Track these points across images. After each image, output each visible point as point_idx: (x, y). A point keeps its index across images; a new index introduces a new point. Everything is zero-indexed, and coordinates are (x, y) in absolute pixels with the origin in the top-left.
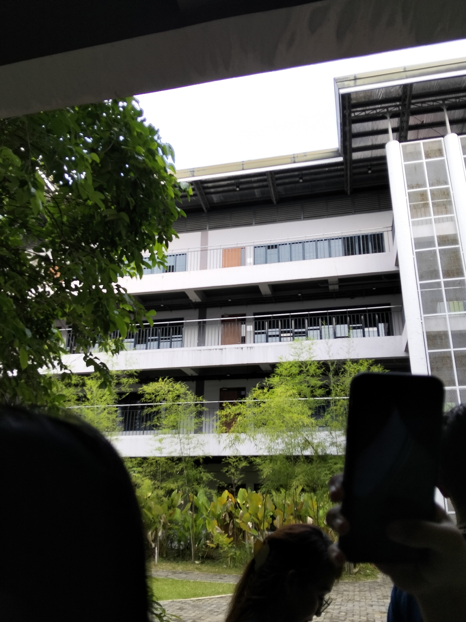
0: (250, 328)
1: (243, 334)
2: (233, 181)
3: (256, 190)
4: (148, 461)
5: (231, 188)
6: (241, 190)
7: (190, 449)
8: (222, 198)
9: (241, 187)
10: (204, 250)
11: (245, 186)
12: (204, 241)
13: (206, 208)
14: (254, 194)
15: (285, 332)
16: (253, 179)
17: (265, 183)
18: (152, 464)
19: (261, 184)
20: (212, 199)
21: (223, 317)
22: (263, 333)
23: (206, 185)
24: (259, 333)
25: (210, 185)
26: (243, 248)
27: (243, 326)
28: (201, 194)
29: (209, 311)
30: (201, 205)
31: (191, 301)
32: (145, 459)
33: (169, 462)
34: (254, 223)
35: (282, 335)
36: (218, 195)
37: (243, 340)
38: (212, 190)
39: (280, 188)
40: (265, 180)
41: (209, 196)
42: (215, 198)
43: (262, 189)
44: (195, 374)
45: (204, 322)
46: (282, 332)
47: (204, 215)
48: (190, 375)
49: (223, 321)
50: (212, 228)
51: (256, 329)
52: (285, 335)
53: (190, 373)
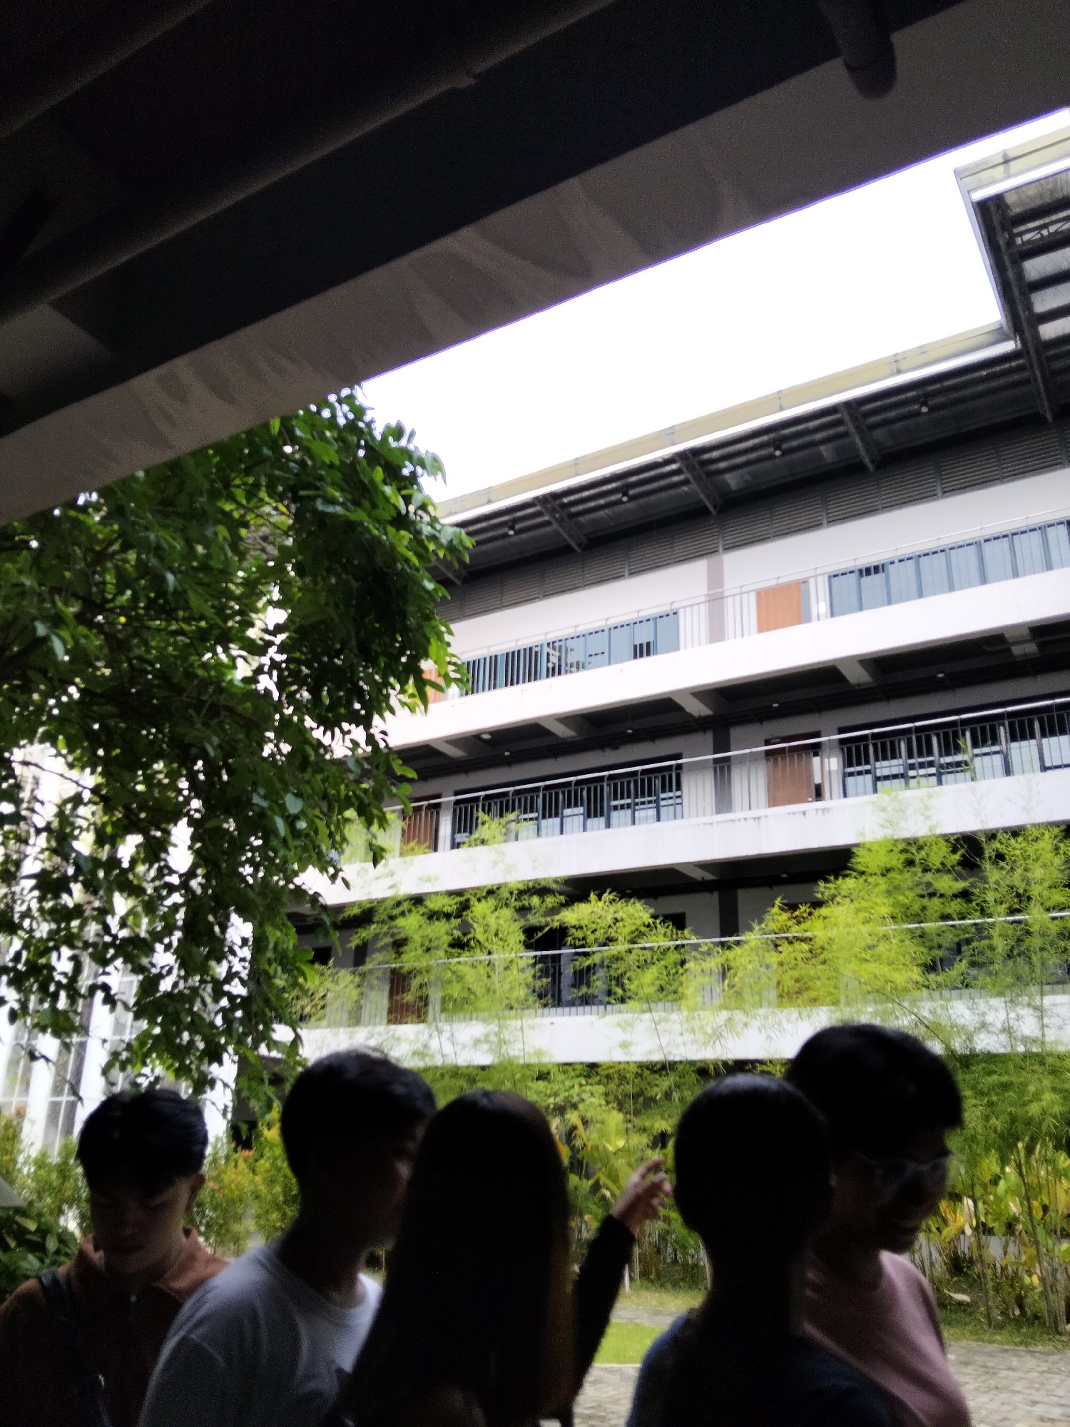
0: (834, 763)
1: (817, 780)
2: (765, 438)
3: (822, 448)
4: (599, 1070)
5: (763, 452)
6: (785, 453)
7: (685, 1044)
8: (748, 478)
9: (785, 446)
10: (716, 601)
11: (794, 443)
12: (716, 580)
13: (715, 507)
14: (820, 455)
15: (922, 766)
16: (811, 425)
17: (841, 429)
18: (608, 1077)
19: (831, 432)
20: (727, 484)
21: (767, 743)
22: (868, 772)
23: (706, 456)
24: (860, 773)
25: (715, 454)
26: (805, 582)
27: (816, 761)
28: (698, 479)
29: (735, 733)
30: (701, 501)
31: (690, 715)
32: (593, 1066)
33: (646, 1073)
34: (825, 522)
35: (912, 773)
36: (739, 472)
37: (819, 793)
38: (723, 465)
39: (879, 434)
40: (839, 423)
41: (720, 478)
42: (732, 480)
43: (838, 443)
44: (709, 876)
45: (728, 759)
46: (912, 767)
47: (712, 522)
48: (700, 879)
49: (768, 753)
50: (728, 549)
51: (850, 765)
52: (922, 772)
53: (698, 875)
